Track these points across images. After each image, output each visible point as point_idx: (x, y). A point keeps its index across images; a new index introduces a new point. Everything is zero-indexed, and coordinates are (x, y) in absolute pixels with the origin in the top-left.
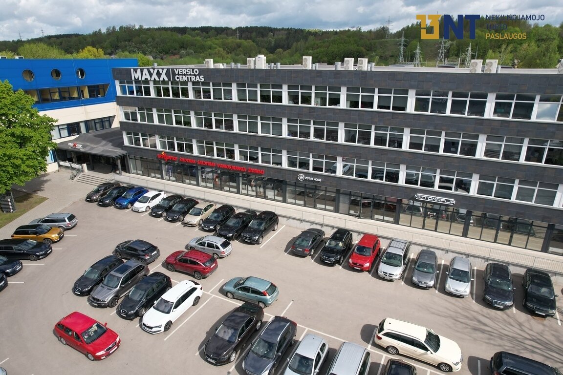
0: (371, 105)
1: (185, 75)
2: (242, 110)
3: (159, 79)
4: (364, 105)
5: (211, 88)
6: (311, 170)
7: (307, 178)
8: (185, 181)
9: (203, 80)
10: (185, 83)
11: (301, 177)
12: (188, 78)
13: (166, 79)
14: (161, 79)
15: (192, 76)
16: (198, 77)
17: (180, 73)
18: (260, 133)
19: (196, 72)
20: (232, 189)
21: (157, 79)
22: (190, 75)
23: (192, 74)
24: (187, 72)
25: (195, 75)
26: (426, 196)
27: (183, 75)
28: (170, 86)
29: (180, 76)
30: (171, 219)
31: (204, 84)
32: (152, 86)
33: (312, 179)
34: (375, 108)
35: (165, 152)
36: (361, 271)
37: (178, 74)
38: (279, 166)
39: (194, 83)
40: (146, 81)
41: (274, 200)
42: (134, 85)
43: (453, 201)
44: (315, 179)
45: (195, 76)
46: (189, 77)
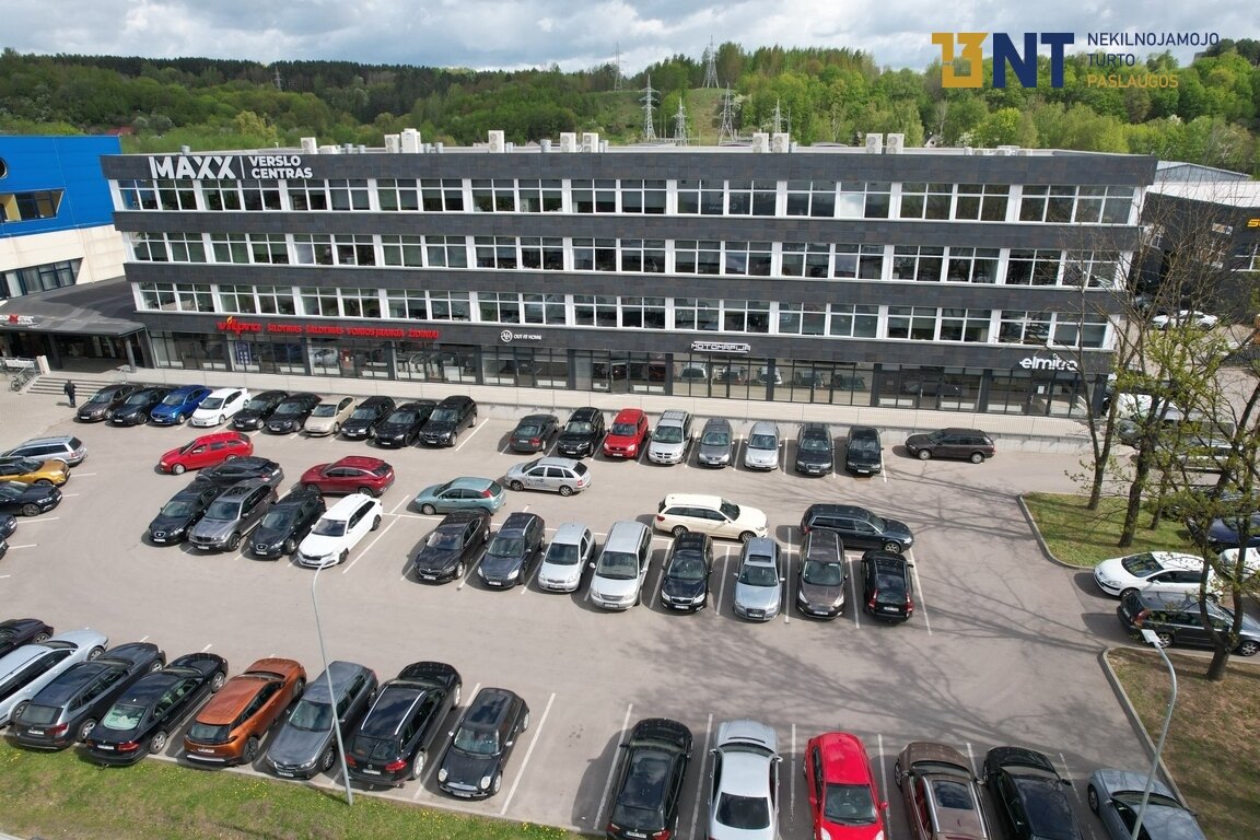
0: (612, 207)
1: (272, 167)
2: (389, 226)
3: (216, 175)
4: (601, 207)
5: (327, 190)
6: (523, 322)
7: (518, 336)
8: (279, 370)
9: (311, 175)
10: (274, 182)
11: (507, 336)
12: (279, 173)
13: (232, 176)
14: (221, 176)
15: (288, 170)
16: (299, 170)
17: (261, 164)
18: (426, 265)
19: (296, 161)
20: (377, 374)
21: (211, 176)
22: (283, 167)
23: (287, 164)
24: (276, 162)
25: (292, 167)
26: (707, 344)
27: (267, 167)
28: (240, 190)
29: (262, 170)
30: (278, 429)
31: (311, 182)
32: (198, 190)
33: (525, 336)
34: (619, 211)
35: (234, 317)
36: (624, 458)
37: (258, 166)
38: (465, 322)
39: (290, 182)
40: (187, 180)
41: (461, 382)
42: (156, 189)
43: (747, 346)
44: (531, 337)
45: (295, 168)
46: (281, 170)
